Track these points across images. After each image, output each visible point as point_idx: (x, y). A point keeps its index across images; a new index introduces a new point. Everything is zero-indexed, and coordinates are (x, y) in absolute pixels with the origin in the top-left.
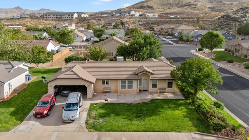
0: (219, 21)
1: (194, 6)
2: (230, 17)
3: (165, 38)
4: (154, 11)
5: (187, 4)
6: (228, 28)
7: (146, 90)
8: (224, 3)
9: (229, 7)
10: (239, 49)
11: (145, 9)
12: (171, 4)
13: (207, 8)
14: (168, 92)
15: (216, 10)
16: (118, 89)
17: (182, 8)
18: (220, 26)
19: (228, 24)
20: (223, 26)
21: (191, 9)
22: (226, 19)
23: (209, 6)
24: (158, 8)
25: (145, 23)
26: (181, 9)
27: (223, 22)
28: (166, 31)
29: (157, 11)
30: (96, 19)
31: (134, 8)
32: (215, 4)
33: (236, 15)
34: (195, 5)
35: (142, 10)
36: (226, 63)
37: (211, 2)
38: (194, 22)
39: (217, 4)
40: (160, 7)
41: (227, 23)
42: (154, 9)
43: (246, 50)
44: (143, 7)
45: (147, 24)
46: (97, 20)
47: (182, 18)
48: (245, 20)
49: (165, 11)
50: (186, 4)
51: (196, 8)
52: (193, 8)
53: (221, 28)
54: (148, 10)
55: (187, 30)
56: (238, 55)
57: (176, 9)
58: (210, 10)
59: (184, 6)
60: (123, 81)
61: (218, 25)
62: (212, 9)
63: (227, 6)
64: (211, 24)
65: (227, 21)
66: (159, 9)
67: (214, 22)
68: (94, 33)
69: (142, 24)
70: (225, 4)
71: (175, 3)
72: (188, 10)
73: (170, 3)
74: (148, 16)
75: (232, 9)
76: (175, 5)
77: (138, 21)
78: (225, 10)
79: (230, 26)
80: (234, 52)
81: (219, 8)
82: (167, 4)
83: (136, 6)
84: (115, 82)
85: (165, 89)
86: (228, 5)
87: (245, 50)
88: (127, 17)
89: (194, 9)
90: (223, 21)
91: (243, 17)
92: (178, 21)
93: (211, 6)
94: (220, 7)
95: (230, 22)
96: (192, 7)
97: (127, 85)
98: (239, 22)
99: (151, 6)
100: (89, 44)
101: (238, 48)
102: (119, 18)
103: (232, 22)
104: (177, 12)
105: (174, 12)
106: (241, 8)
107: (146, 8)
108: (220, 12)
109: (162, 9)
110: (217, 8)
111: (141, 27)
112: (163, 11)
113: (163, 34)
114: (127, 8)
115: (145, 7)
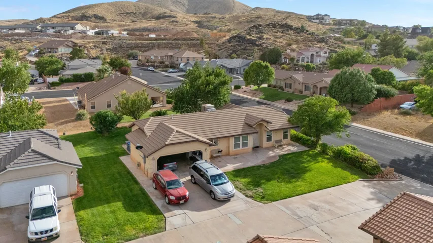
0: (231, 44)
1: (174, 19)
2: (244, 38)
3: (166, 71)
4: (109, 25)
5: (162, 16)
6: (245, 55)
7: (258, 147)
8: (213, 15)
9: (221, 23)
10: (291, 84)
11: (91, 21)
12: (135, 14)
13: (193, 23)
14: (286, 145)
15: (205, 26)
16: (231, 149)
17: (155, 21)
18: (235, 52)
19: (244, 49)
20: (239, 53)
21: (169, 23)
22: (239, 42)
23: (193, 19)
24: (114, 20)
25: (115, 46)
26: (154, 23)
27: (237, 46)
28: (161, 60)
29: (115, 25)
30: (8, 40)
31: (70, 19)
32: (202, 17)
33: (251, 36)
34: (174, 17)
35: (85, 22)
36: (285, 102)
37: (195, 14)
38: (194, 46)
39: (204, 17)
40: (117, 18)
41: (242, 47)
42: (108, 21)
43: (301, 84)
44: (86, 16)
45: (119, 49)
46: (14, 42)
47: (175, 40)
48: (263, 43)
49: (129, 25)
50: (160, 14)
51: (177, 22)
52: (173, 21)
53: (237, 55)
54: (98, 23)
55: (194, 58)
56: (291, 91)
57: (147, 23)
58: (197, 26)
59: (158, 18)
60: (237, 137)
61: (231, 50)
62: (200, 24)
63: (218, 20)
64: (222, 49)
65: (242, 45)
66: (116, 21)
67: (225, 46)
68: (36, 67)
69: (111, 48)
70: (214, 17)
71: (140, 13)
72: (164, 24)
73: (131, 11)
74: (112, 34)
75: (226, 26)
76: (140, 15)
77: (103, 43)
78: (217, 27)
79: (247, 51)
80: (284, 87)
81: (209, 24)
82: (128, 13)
83: (72, 14)
84: (225, 141)
85: (280, 141)
86: (220, 19)
87: (299, 84)
88: (75, 35)
89: (175, 23)
90: (237, 44)
91: (261, 39)
92: (171, 44)
93: (197, 19)
94: (209, 21)
95: (247, 46)
96: (171, 20)
97: (241, 142)
98: (257, 46)
99: (101, 15)
100: (40, 89)
101: (288, 82)
102: (59, 38)
103: (249, 46)
104: (149, 28)
105: (145, 27)
106: (254, 26)
107: (93, 18)
108: (212, 30)
109: (120, 21)
110: (205, 24)
111: (112, 54)
112: (125, 26)
113: (157, 66)
114: (54, 17)
115: (91, 18)
